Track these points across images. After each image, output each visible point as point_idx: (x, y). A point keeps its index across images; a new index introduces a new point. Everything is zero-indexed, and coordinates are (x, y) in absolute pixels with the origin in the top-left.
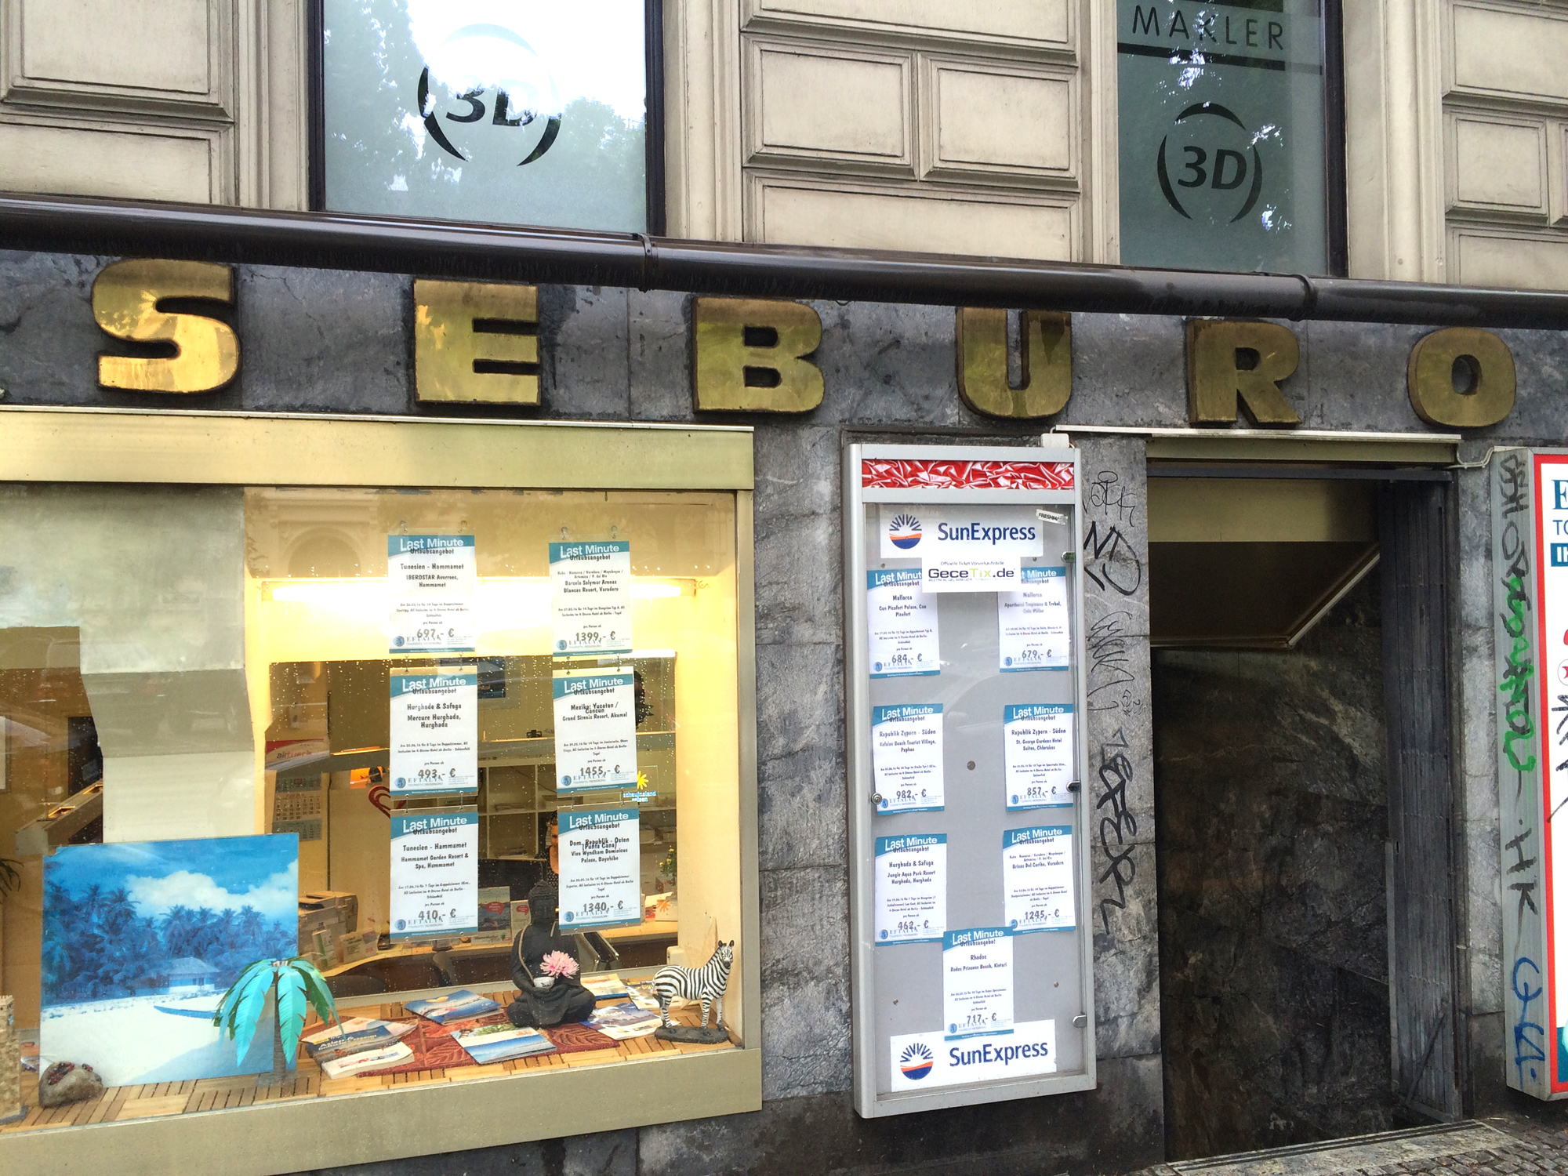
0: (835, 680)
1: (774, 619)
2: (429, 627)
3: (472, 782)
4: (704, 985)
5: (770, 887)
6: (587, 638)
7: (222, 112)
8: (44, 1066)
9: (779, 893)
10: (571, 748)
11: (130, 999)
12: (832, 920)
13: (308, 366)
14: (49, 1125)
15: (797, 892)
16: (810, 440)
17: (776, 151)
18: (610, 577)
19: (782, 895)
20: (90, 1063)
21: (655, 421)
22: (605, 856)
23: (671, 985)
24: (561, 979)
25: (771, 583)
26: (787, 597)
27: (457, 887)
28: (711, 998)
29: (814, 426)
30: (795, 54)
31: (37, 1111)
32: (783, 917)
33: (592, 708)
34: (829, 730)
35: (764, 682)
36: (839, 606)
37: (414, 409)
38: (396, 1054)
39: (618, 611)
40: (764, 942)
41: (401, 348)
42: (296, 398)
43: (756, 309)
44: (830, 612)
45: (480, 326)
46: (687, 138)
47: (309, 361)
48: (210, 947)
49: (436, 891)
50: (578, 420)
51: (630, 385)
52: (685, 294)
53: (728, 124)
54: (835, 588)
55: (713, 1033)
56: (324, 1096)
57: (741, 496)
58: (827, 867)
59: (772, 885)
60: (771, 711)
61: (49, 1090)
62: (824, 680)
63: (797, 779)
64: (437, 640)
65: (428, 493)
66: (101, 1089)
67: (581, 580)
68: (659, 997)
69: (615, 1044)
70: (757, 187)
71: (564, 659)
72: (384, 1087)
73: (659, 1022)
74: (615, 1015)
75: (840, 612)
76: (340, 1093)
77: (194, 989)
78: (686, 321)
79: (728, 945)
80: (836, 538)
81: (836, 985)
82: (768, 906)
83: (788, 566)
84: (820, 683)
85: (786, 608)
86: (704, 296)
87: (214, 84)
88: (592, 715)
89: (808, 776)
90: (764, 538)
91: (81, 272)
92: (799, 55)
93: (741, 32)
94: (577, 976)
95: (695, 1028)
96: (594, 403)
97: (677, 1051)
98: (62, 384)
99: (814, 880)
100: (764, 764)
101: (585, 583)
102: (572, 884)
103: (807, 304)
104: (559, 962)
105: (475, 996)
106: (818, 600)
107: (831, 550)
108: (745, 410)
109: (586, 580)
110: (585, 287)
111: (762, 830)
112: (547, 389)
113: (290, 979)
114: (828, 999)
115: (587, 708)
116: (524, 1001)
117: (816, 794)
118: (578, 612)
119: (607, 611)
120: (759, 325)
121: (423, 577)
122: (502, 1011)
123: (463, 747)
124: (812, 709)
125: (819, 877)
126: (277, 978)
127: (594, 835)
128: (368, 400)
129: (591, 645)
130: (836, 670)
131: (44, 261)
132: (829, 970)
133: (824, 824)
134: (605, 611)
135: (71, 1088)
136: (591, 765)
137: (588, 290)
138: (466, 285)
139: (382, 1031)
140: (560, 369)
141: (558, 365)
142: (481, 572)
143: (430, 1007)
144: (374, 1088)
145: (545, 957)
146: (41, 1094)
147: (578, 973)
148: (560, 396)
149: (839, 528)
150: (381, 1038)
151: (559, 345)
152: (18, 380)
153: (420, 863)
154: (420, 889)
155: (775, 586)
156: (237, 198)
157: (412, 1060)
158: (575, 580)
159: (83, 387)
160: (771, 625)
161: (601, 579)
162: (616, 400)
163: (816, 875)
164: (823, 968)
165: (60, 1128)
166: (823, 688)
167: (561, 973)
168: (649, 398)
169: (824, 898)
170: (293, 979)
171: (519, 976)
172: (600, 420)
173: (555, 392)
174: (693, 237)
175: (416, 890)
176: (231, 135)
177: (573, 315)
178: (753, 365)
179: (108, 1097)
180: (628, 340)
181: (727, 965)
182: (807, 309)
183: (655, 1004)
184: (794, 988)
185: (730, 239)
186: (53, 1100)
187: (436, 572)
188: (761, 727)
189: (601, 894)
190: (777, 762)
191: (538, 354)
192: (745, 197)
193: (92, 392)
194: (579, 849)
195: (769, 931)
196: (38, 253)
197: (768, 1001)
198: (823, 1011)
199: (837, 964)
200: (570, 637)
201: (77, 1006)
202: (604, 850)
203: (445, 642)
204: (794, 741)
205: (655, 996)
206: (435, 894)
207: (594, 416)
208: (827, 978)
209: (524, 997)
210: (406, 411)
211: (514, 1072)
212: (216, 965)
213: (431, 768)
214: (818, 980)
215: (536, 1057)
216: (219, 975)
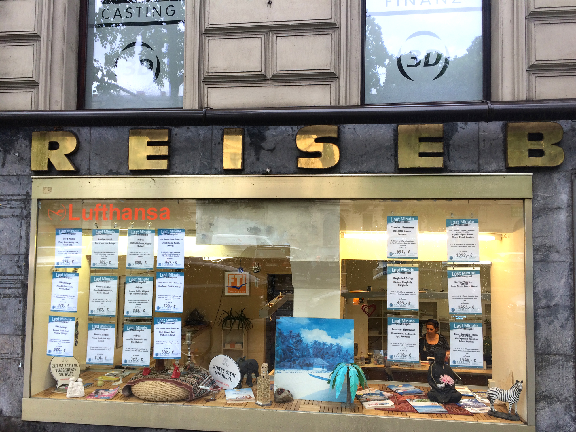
0: (569, 277)
1: (541, 251)
2: (401, 249)
3: (417, 307)
4: (510, 397)
5: (539, 361)
6: (461, 256)
7: (335, 75)
8: (275, 389)
9: (544, 364)
10: (455, 297)
11: (301, 370)
12: (568, 378)
13: (362, 158)
14: (279, 409)
15: (552, 364)
16: (558, 177)
17: (541, 62)
18: (470, 233)
19: (545, 365)
20: (290, 390)
21: (489, 172)
22: (468, 340)
23: (495, 395)
24: (447, 385)
25: (539, 236)
26: (547, 242)
27: (412, 345)
28: (513, 402)
29: (559, 172)
30: (550, 23)
31: (274, 403)
32: (545, 374)
33: (463, 283)
34: (566, 298)
35: (537, 276)
36: (571, 247)
37: (397, 171)
38: (388, 404)
39: (473, 246)
40: (537, 383)
41: (393, 150)
42: (357, 169)
43: (533, 126)
44: (567, 249)
45: (422, 140)
46: (502, 62)
47: (362, 156)
48: (326, 356)
49: (405, 346)
50: (458, 173)
51: (479, 159)
52: (502, 122)
53: (520, 54)
54: (569, 239)
55: (513, 417)
56: (365, 414)
57: (526, 201)
58: (565, 355)
59: (540, 360)
60: (540, 288)
61: (278, 397)
62: (564, 277)
63: (552, 317)
64: (404, 254)
65: (401, 201)
66: (293, 399)
67: (459, 233)
68: (489, 398)
69: (472, 414)
70: (533, 78)
71: (452, 263)
72: (385, 415)
73: (489, 408)
74: (470, 403)
75: (572, 249)
76: (370, 414)
77: (321, 369)
78: (503, 133)
79: (520, 382)
80: (570, 219)
81: (569, 405)
82: (538, 369)
83: (547, 230)
84: (562, 278)
85: (546, 246)
86: (511, 122)
87: (333, 65)
88: (463, 285)
89: (556, 317)
90: (537, 218)
91: (293, 131)
92: (551, 24)
93: (526, 18)
94: (454, 385)
95: (506, 414)
96: (465, 166)
97: (498, 421)
98: (287, 167)
99: (559, 360)
100: (537, 310)
101: (460, 235)
102: (455, 350)
103: (556, 123)
104: (447, 379)
105: (412, 387)
106: (561, 243)
107: (567, 223)
108: (528, 166)
109: (461, 233)
110: (462, 123)
111: (536, 338)
112: (446, 162)
113: (353, 371)
114: (566, 410)
115: (461, 283)
116: (434, 392)
117: (561, 324)
118: (457, 246)
119: (469, 246)
120: (534, 132)
121: (399, 231)
122: (424, 394)
123: (413, 294)
124: (559, 289)
125: (562, 359)
126: (349, 370)
127: (464, 332)
128: (381, 168)
129: (463, 258)
130: (570, 273)
131: (282, 128)
132: (566, 398)
133: (564, 337)
134: (468, 245)
135: (284, 397)
136: (463, 305)
137: (462, 124)
138: (417, 125)
139: (381, 394)
140: (451, 154)
141: (450, 152)
142: (420, 230)
143: (397, 388)
144: (382, 415)
145: (441, 376)
146: (275, 398)
147: (454, 384)
148: (451, 164)
149: (571, 214)
150: (381, 397)
151: (451, 145)
152: (274, 167)
153: (398, 335)
154: (398, 345)
155: (541, 237)
156: (339, 103)
157: (394, 407)
158: (456, 234)
159: (293, 168)
160: (540, 254)
161: (466, 233)
162: (473, 165)
163: (561, 358)
164: (563, 397)
165: (282, 410)
166: (563, 281)
167: (448, 384)
168: (487, 163)
169: (564, 368)
170: (354, 371)
171: (430, 381)
172: (467, 173)
173: (449, 162)
174: (504, 100)
175: (397, 345)
176: (337, 82)
177: (457, 133)
178: (532, 148)
179: (295, 402)
180: (479, 141)
181: (520, 390)
182: (556, 124)
183: (487, 401)
184: (550, 404)
185: (521, 99)
186: (279, 401)
187: (404, 230)
188: (535, 295)
189: (467, 355)
190: (543, 310)
191: (443, 149)
192: (527, 82)
193: (295, 170)
194: (458, 337)
195: (539, 379)
196: (281, 126)
197: (538, 407)
198: (563, 415)
199: (570, 397)
200: (454, 255)
201: (285, 370)
202: (468, 338)
203: (407, 255)
204: (550, 301)
205: (488, 398)
206: (404, 347)
207: (465, 171)
208: (566, 402)
209: (433, 390)
210: (394, 172)
211: (433, 418)
212: (328, 362)
213: (402, 301)
214: (561, 402)
215: (441, 414)
216: (329, 366)
